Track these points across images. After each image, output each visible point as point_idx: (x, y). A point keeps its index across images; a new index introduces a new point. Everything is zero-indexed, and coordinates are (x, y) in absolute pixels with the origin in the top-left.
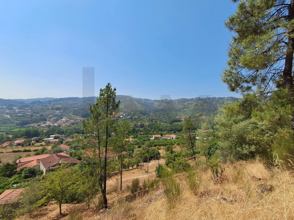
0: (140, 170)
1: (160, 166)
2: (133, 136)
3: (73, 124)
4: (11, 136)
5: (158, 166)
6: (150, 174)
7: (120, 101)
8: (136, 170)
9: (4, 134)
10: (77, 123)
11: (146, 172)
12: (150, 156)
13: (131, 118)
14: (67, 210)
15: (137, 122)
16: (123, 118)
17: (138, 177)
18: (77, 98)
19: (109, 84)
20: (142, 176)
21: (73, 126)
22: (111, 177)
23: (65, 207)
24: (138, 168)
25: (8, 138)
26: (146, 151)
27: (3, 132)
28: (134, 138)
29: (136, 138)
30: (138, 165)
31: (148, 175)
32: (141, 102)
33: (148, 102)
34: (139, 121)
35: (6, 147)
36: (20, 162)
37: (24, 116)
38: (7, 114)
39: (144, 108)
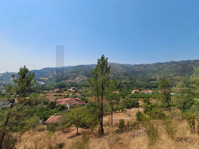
0: (124, 113)
1: (139, 112)
2: (119, 90)
3: (82, 81)
4: (53, 87)
5: (137, 112)
6: (132, 118)
7: (110, 66)
8: (122, 113)
9: (50, 86)
10: (84, 81)
11: (129, 116)
12: (132, 105)
13: (118, 78)
14: (81, 132)
15: (122, 81)
16: (112, 78)
17: (123, 118)
18: (84, 65)
19: (103, 55)
20: (125, 118)
21: (82, 82)
22: (105, 115)
23: (80, 130)
24: (123, 112)
25: (52, 88)
26: (128, 101)
27: (49, 85)
28: (120, 91)
29: (121, 91)
30: (123, 110)
31: (130, 118)
32: (124, 66)
33: (129, 66)
34: (123, 80)
35: (51, 93)
36: (57, 101)
37: (58, 77)
38: (51, 75)
39: (126, 71)
